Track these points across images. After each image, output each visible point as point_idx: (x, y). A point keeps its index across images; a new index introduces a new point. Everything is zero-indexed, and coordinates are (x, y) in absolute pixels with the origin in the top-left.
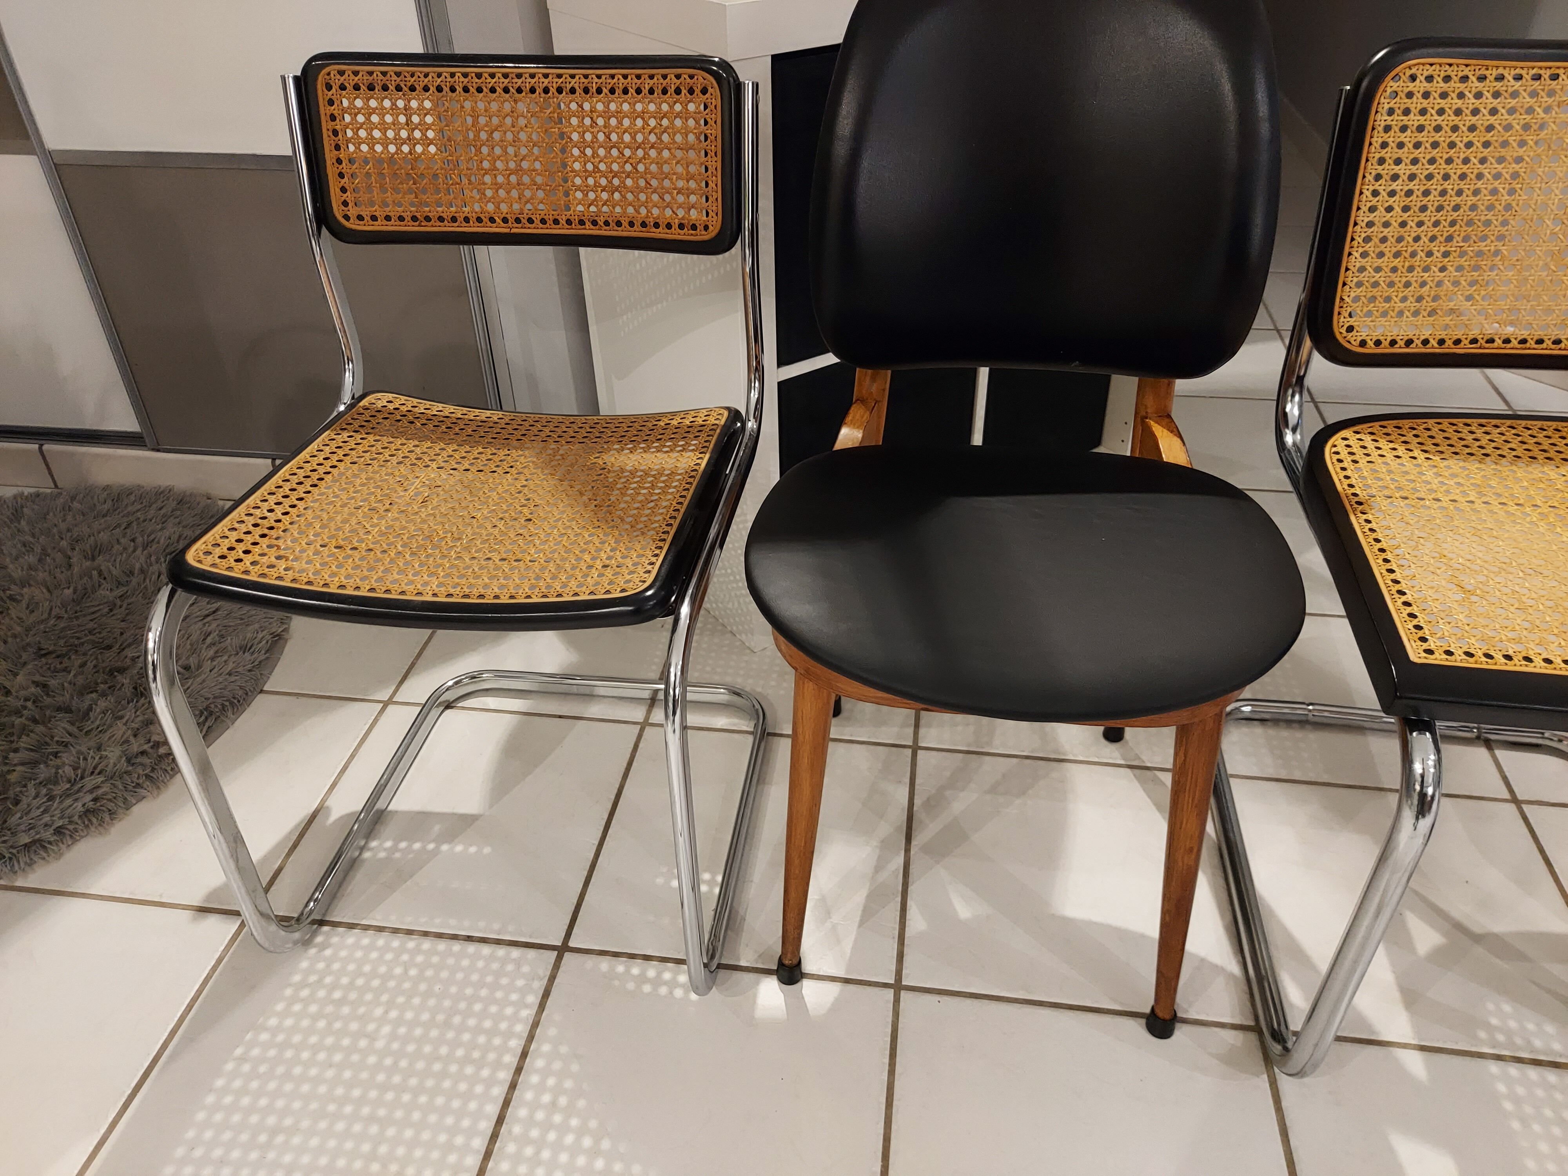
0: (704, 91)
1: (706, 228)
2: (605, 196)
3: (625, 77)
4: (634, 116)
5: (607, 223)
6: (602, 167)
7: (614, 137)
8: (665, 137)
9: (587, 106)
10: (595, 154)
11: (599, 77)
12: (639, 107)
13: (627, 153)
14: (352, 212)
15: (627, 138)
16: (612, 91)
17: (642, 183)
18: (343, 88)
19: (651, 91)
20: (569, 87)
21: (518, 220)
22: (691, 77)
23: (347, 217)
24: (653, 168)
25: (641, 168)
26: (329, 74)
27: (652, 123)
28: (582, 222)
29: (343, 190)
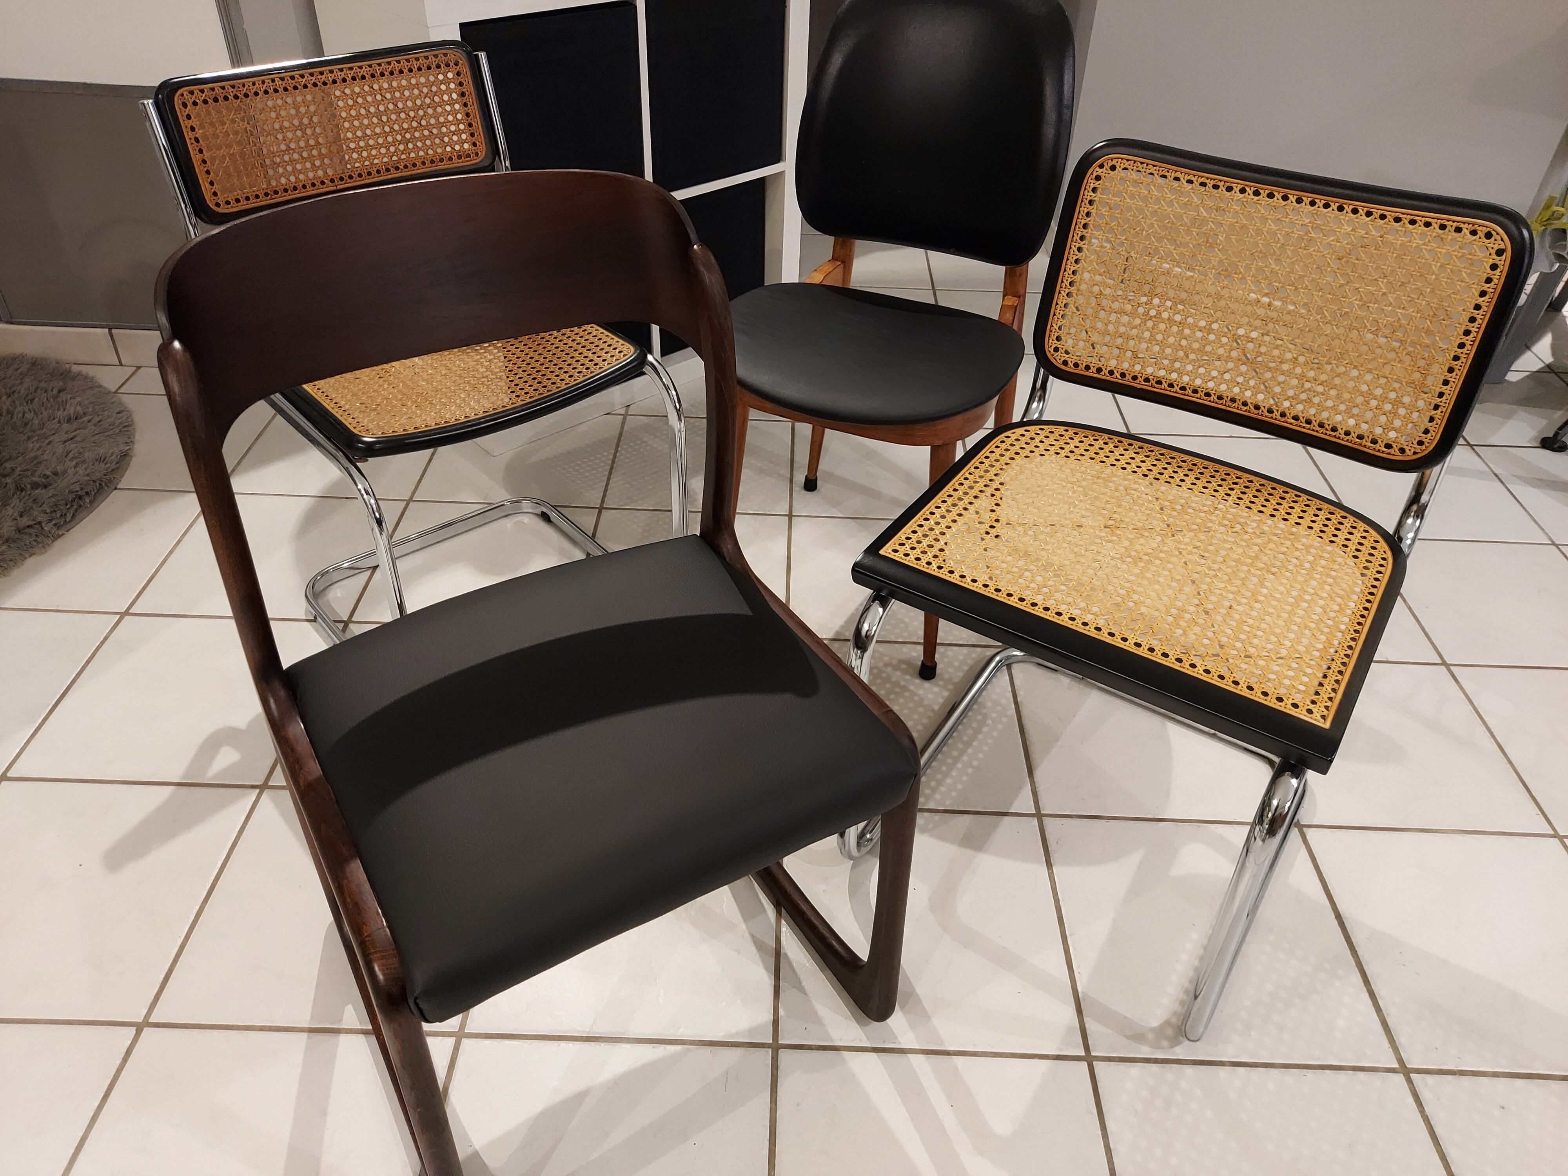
0: (456, 64)
1: (477, 154)
2: (401, 147)
3: (398, 62)
4: (411, 87)
5: (406, 167)
6: (396, 127)
7: (400, 105)
8: (437, 99)
9: (376, 87)
10: (389, 119)
11: (380, 65)
12: (413, 81)
13: (412, 114)
14: (221, 200)
15: (409, 104)
16: (392, 73)
17: (426, 133)
18: (195, 104)
19: (420, 69)
20: (360, 75)
21: (342, 179)
22: (445, 55)
23: (218, 205)
24: (433, 121)
25: (424, 123)
26: (182, 95)
27: (425, 90)
28: (388, 170)
29: (212, 183)
